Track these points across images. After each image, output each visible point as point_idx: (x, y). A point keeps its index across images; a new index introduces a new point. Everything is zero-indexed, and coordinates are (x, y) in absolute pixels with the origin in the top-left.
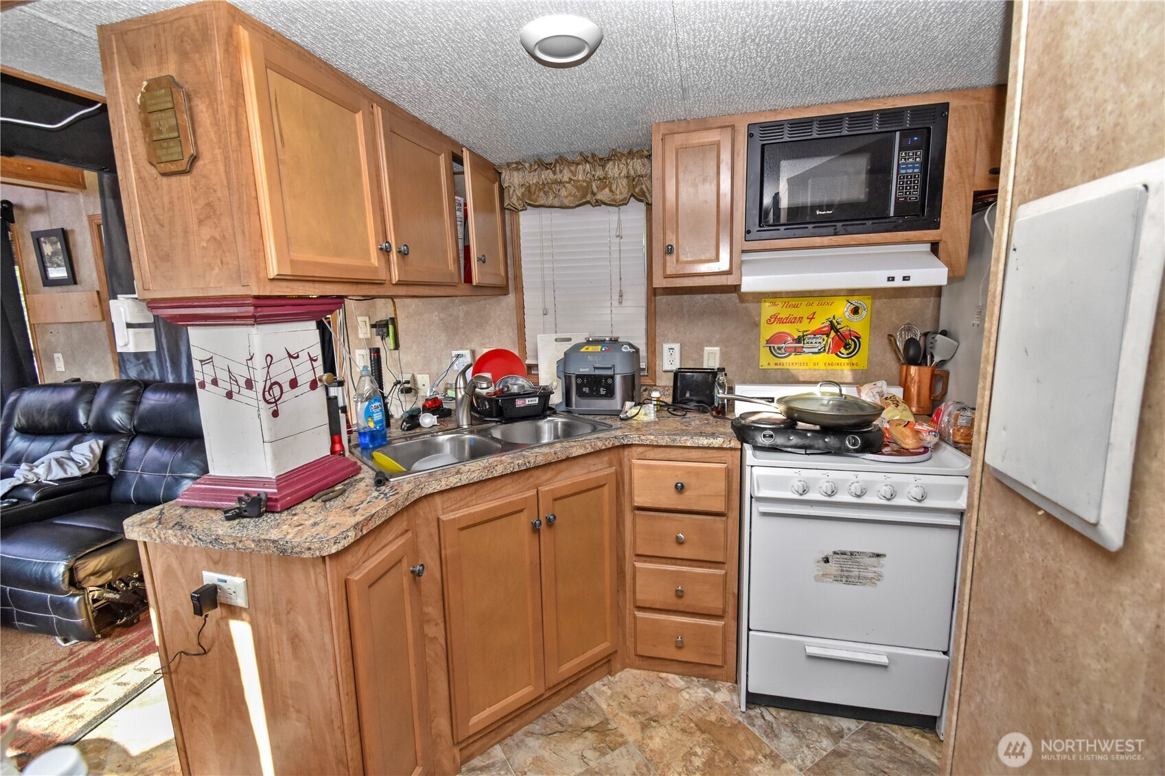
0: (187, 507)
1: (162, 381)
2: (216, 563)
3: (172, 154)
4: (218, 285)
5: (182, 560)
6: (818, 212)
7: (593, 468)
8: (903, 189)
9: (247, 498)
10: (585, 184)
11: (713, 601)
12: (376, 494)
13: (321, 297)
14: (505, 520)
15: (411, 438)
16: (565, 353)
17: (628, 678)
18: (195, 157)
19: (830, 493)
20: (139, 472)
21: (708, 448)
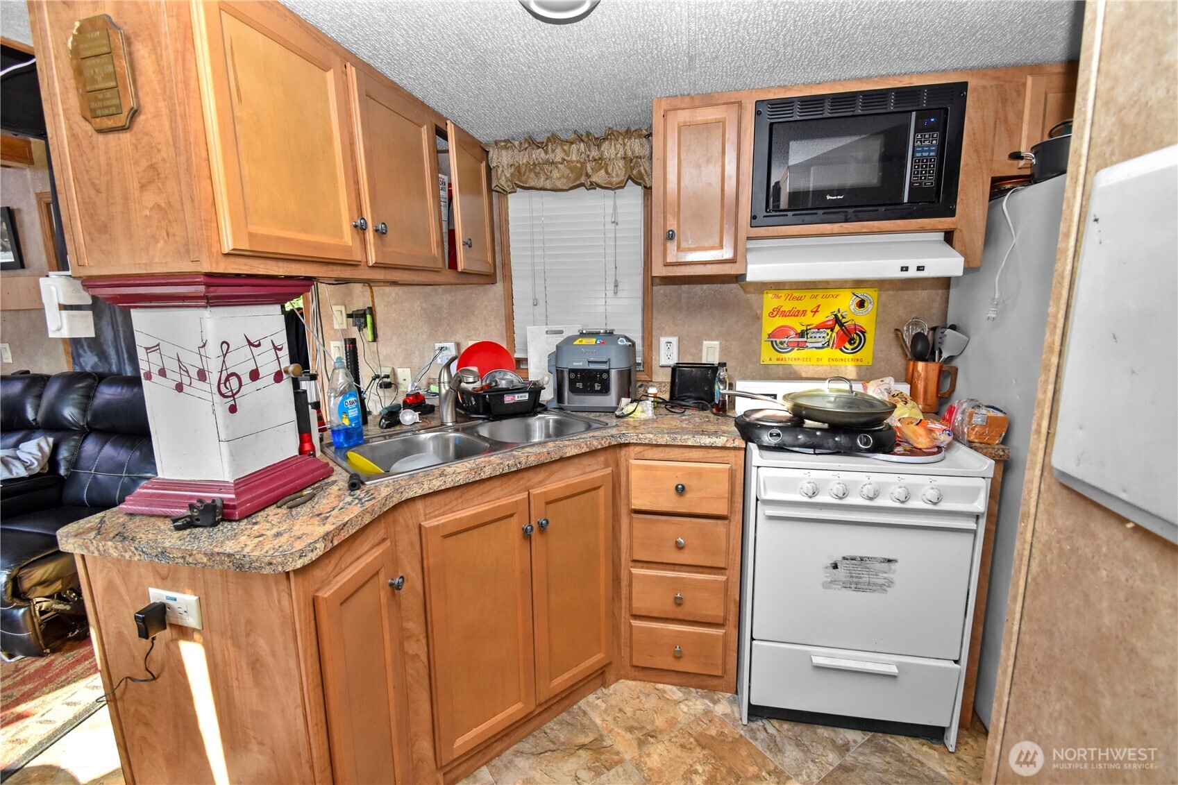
0: (132, 515)
1: (119, 374)
2: (164, 578)
3: (108, 107)
4: (164, 261)
5: (125, 576)
6: (828, 197)
7: (588, 469)
8: (918, 174)
9: (199, 505)
10: (579, 165)
11: (713, 609)
12: (349, 499)
13: (287, 277)
14: (493, 526)
15: (390, 436)
16: (557, 346)
17: (624, 690)
18: (136, 111)
19: (841, 495)
20: (93, 472)
21: (711, 447)
